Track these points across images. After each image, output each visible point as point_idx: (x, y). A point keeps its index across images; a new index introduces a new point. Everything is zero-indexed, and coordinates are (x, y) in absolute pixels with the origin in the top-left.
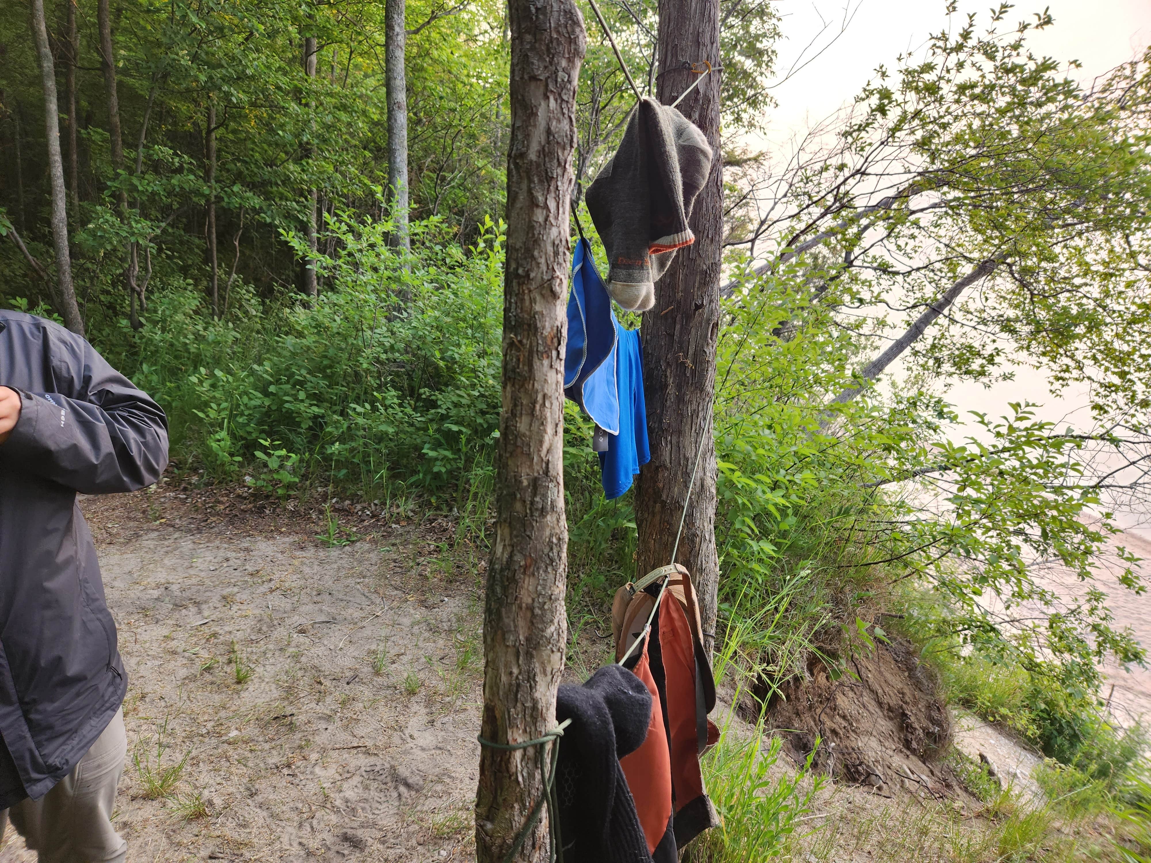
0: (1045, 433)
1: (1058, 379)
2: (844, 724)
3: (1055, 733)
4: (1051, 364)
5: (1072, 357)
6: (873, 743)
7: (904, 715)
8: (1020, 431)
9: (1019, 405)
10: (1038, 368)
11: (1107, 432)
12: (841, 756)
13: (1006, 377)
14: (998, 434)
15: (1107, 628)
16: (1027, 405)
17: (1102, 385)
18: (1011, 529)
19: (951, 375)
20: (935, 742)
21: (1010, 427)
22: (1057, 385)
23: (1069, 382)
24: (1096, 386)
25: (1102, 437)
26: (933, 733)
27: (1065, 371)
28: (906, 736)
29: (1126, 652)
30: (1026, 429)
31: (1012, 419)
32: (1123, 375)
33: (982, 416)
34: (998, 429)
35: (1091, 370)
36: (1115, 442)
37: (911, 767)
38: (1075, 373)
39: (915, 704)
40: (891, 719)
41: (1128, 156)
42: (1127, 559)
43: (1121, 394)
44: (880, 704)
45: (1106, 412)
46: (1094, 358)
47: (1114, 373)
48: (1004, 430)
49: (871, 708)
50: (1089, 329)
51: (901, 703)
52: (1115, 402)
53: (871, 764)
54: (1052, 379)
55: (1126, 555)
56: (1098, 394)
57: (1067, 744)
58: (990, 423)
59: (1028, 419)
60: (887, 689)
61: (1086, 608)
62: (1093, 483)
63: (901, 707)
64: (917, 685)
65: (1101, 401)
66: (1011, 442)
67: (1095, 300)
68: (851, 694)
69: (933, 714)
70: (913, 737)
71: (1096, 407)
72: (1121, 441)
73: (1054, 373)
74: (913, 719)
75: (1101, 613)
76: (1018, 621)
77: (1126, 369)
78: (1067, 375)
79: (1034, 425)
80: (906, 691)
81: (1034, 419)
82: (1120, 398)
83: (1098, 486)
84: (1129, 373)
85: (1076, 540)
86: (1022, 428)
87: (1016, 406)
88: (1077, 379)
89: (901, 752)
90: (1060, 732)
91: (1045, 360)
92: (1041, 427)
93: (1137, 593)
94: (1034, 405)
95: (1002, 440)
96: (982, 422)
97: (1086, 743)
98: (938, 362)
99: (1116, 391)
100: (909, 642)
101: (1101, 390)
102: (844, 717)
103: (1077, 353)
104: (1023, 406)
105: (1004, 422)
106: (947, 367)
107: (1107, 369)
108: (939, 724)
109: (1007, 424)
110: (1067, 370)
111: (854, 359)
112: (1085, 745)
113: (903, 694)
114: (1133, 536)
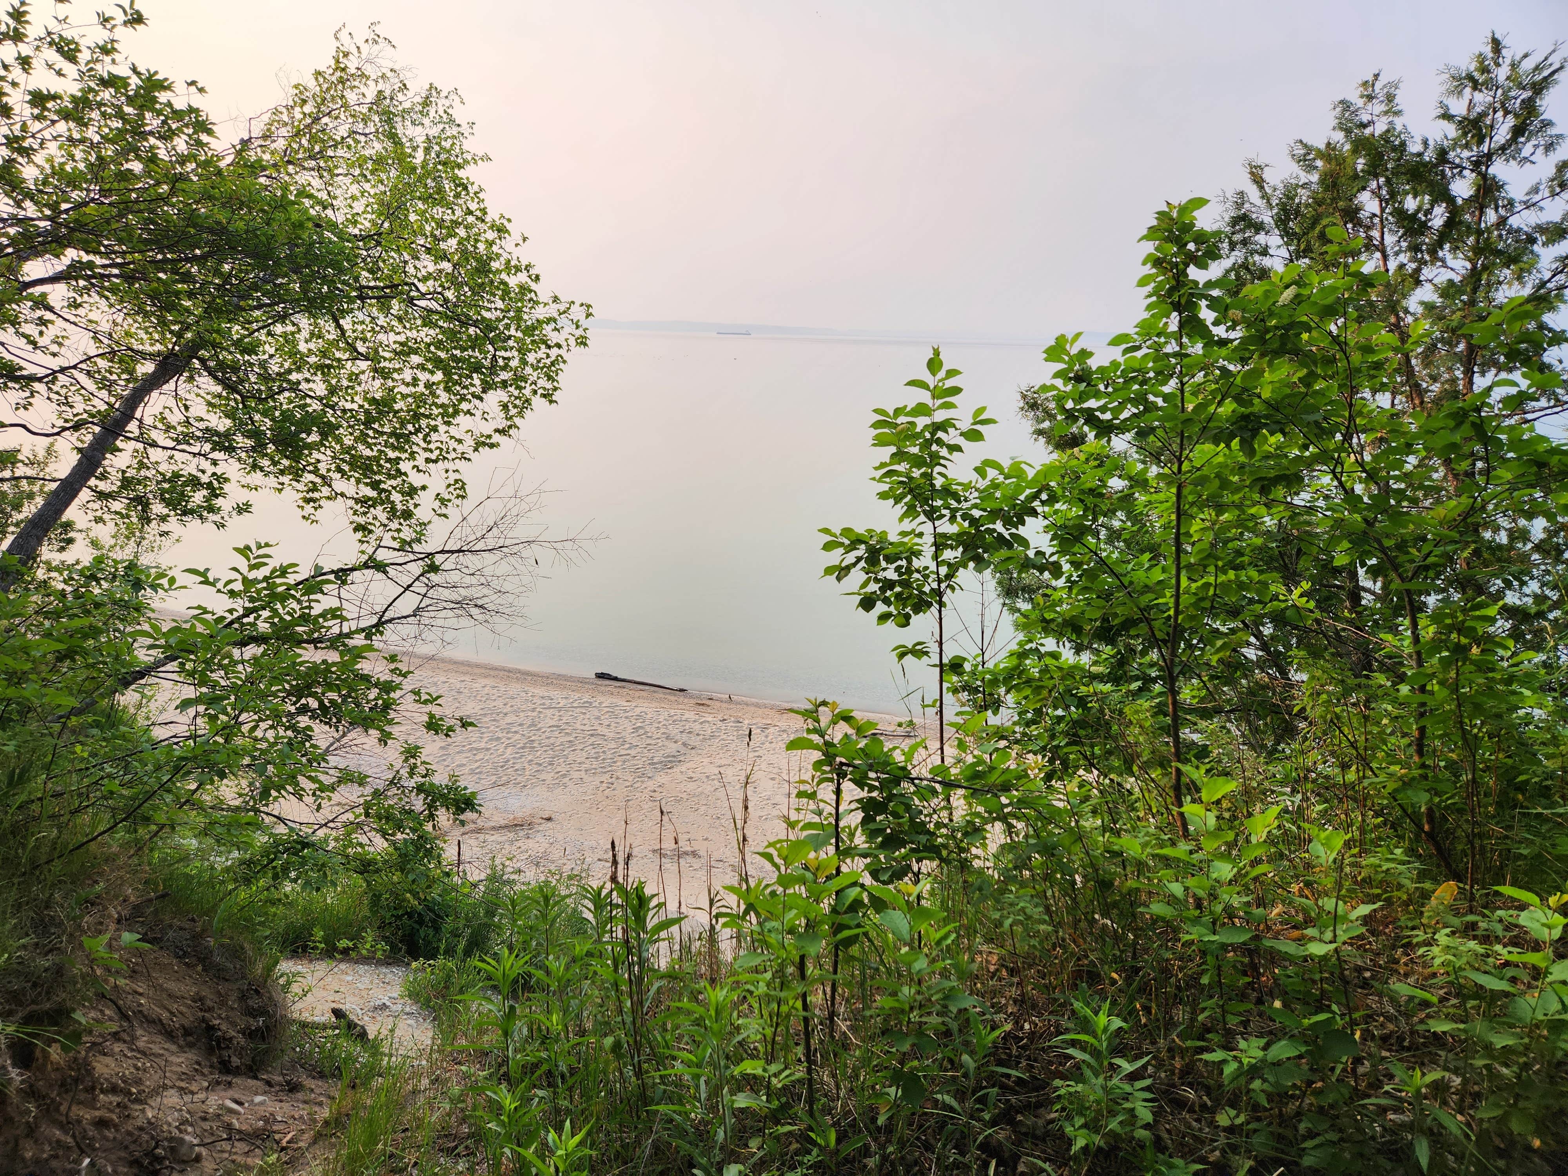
0: (291, 579)
1: (308, 501)
2: (115, 1099)
3: (417, 926)
4: (294, 483)
5: (316, 472)
6: (172, 1098)
7: (211, 1028)
8: (260, 582)
9: (248, 548)
10: (280, 490)
11: (370, 558)
12: (123, 1154)
13: (243, 509)
14: (232, 594)
15: (432, 785)
16: (259, 547)
17: (357, 501)
18: (293, 709)
19: (163, 519)
20: (263, 1038)
21: (245, 580)
22: (309, 509)
23: (322, 503)
24: (351, 503)
25: (366, 566)
26: (258, 1029)
27: (312, 491)
28: (220, 1056)
29: (456, 803)
30: (266, 579)
31: (244, 569)
32: (375, 485)
33: (204, 574)
34: (229, 587)
35: (340, 485)
36: (381, 567)
37: (236, 1096)
38: (326, 491)
39: (223, 1003)
40: (191, 1045)
41: (295, 217)
42: (426, 702)
43: (380, 508)
44: (169, 1035)
45: (370, 532)
46: (339, 470)
47: (367, 484)
48: (238, 586)
49: (156, 1049)
50: (324, 435)
51: (200, 1014)
52: (375, 518)
53: (176, 1133)
54: (301, 503)
55: (424, 697)
56: (355, 513)
57: (431, 932)
58: (217, 580)
59: (266, 564)
60: (174, 1007)
61: (404, 772)
62: (374, 620)
63: (203, 1020)
64: (219, 974)
65: (361, 520)
66: (252, 600)
67: (320, 399)
68: (117, 1047)
69: (250, 1002)
70: (231, 1052)
71: (359, 528)
72: (388, 565)
73: (301, 495)
74: (224, 1027)
75: (422, 770)
76: (332, 821)
77: (377, 478)
78: (316, 495)
79: (274, 571)
80: (205, 992)
81: (273, 563)
82: (380, 512)
83: (380, 624)
84: (380, 481)
85: (372, 696)
86: (260, 577)
87: (244, 551)
88: (329, 498)
89: (218, 1083)
90: (421, 922)
91: (286, 479)
92: (283, 571)
93: (447, 735)
94: (267, 545)
95: (239, 600)
96: (206, 582)
97: (449, 920)
98: (142, 502)
99: (374, 506)
100: (193, 920)
101: (358, 507)
102: (114, 1089)
103: (320, 466)
104: (254, 549)
105: (235, 575)
106: (158, 508)
107: (358, 481)
108: (262, 1012)
109: (240, 577)
110: (314, 489)
111: (17, 517)
112: (449, 924)
113: (202, 999)
114: (443, 660)
